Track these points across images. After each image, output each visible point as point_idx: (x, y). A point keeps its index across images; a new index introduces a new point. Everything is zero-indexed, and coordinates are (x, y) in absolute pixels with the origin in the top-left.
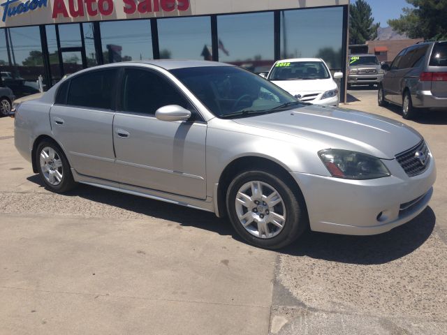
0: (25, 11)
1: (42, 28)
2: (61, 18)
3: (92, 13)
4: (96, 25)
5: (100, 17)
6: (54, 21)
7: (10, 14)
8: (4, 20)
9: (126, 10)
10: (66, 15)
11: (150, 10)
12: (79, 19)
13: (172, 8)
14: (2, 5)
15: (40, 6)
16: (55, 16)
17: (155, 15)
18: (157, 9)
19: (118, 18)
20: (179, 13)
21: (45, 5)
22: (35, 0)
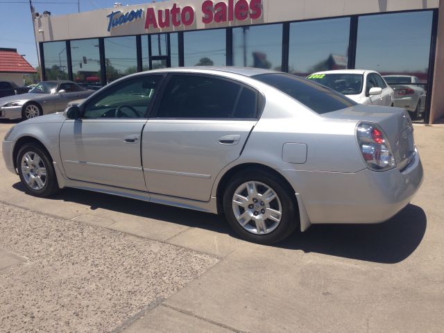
0: (125, 22)
1: (139, 38)
2: (151, 30)
3: (176, 24)
4: (181, 34)
5: (182, 27)
6: (147, 31)
7: (114, 25)
8: (109, 30)
9: (205, 20)
10: (156, 26)
11: (225, 20)
12: (166, 29)
13: (246, 16)
14: (108, 16)
15: (136, 18)
16: (147, 27)
17: (230, 24)
18: (231, 19)
19: (198, 28)
20: (252, 21)
21: (140, 17)
22: (133, 12)
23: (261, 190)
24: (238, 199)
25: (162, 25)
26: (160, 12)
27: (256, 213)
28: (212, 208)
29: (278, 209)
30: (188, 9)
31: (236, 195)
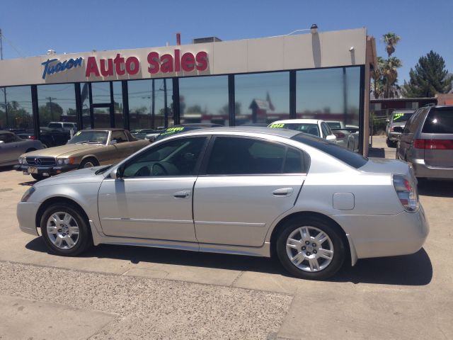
0: (63, 70)
1: (77, 86)
2: (92, 77)
3: (121, 73)
4: (125, 84)
5: (127, 76)
6: (88, 79)
7: (49, 73)
8: (44, 77)
9: (150, 70)
10: (97, 74)
11: (171, 70)
12: (109, 78)
13: (192, 68)
14: (43, 64)
15: (76, 66)
16: (88, 75)
17: (176, 74)
18: (178, 70)
19: (144, 77)
20: (198, 72)
21: (80, 65)
22: (71, 61)
23: (313, 233)
24: (291, 243)
25: (104, 73)
26: (102, 62)
27: (308, 254)
28: (266, 253)
29: (329, 249)
30: (133, 59)
31: (290, 239)
